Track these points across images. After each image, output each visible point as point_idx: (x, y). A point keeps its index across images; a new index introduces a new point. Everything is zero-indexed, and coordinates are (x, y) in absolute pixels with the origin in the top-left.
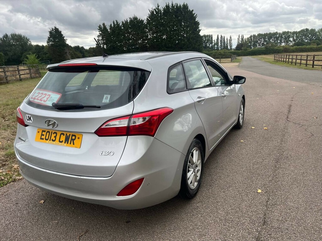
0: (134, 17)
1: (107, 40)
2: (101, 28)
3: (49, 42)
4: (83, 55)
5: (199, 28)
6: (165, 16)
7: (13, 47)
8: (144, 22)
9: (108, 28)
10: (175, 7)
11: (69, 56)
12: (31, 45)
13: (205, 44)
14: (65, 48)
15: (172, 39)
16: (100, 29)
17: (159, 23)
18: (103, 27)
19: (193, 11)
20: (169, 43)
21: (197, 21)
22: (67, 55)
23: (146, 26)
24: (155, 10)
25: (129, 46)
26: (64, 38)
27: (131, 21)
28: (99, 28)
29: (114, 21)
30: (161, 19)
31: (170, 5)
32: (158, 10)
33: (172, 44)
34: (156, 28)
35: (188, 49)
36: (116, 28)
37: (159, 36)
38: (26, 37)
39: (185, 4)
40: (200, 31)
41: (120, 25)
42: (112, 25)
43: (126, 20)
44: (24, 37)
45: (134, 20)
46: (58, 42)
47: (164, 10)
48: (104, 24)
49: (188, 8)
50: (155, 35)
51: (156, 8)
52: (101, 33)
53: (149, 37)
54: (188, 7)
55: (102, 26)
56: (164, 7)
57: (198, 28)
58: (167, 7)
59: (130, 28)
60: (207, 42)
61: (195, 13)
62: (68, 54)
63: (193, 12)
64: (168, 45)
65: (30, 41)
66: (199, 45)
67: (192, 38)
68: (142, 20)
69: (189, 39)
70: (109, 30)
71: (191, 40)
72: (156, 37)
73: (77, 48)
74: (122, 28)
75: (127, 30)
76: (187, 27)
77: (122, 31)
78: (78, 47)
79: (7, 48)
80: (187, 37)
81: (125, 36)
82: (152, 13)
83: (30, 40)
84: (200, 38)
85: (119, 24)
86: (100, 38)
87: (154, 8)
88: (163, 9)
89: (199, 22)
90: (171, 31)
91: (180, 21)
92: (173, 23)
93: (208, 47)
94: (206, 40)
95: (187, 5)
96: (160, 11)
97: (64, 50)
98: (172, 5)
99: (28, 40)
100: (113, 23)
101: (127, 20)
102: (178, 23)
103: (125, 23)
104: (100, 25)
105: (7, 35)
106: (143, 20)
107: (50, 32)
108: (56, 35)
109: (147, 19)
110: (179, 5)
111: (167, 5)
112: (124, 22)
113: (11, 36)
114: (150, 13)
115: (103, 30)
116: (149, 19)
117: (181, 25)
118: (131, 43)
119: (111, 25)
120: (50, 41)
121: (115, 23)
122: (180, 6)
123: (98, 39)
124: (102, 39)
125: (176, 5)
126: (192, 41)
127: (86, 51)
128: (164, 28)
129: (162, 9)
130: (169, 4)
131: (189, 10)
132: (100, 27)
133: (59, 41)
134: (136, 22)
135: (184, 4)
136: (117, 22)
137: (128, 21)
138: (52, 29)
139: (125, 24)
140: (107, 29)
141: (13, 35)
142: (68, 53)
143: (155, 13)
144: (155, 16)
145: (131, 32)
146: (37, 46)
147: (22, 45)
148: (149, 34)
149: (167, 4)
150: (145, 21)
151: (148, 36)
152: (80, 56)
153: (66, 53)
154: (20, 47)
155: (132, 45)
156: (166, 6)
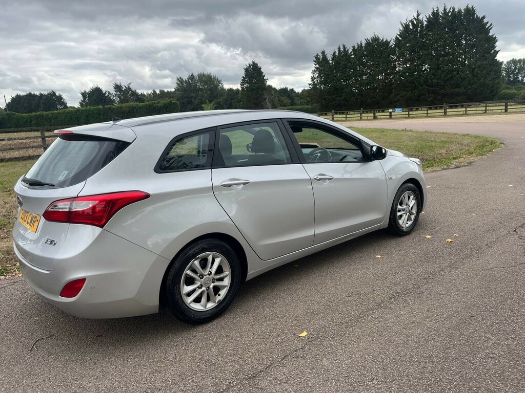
0: (374, 38)
1: (327, 77)
2: (319, 59)
3: (243, 85)
4: (291, 102)
5: (496, 49)
6: (430, 31)
7: (200, 92)
8: (391, 44)
9: (329, 57)
10: (450, 14)
11: (269, 105)
12: (223, 89)
13: (514, 76)
14: (265, 92)
15: (439, 71)
16: (317, 60)
17: (417, 43)
18: (321, 57)
19: (484, 17)
20: (433, 77)
21: (493, 35)
22: (266, 103)
23: (393, 52)
24: (412, 22)
25: (361, 86)
26: (265, 78)
27: (368, 44)
28: (315, 60)
29: (339, 47)
30: (422, 36)
31: (441, 11)
32: (417, 23)
33: (438, 79)
34: (411, 53)
35: (470, 86)
36: (342, 58)
37: (415, 66)
38: (216, 78)
39: (470, 6)
40: (496, 52)
41: (350, 52)
42: (337, 54)
43: (359, 44)
44: (214, 78)
45: (373, 43)
46: (255, 83)
47: (429, 20)
48: (323, 53)
49: (474, 13)
50: (408, 65)
51: (415, 18)
52: (318, 66)
53: (397, 69)
54: (474, 11)
55: (320, 55)
56: (429, 16)
57: (494, 47)
58: (435, 14)
59: (366, 56)
60: (518, 73)
61: (488, 22)
62: (267, 101)
63: (485, 21)
64: (430, 81)
65: (221, 84)
66: (494, 79)
67: (479, 67)
68: (386, 41)
69: (474, 69)
70: (331, 62)
71: (476, 70)
72: (409, 69)
73: (284, 91)
74: (353, 56)
75: (360, 59)
76: (473, 46)
77: (350, 62)
78: (286, 89)
79: (192, 94)
80: (469, 66)
81: (355, 70)
82: (406, 27)
83: (222, 82)
84: (497, 66)
85: (348, 50)
86: (316, 75)
87: (411, 18)
88: (427, 19)
89: (495, 38)
90: (439, 56)
91: (458, 39)
92: (445, 42)
93: (519, 81)
94: (516, 69)
95: (473, 8)
96: (422, 22)
97: (263, 95)
98: (445, 10)
99: (219, 82)
100: (338, 49)
101: (361, 43)
102: (454, 41)
103: (358, 47)
104: (317, 54)
105: (193, 76)
106: (389, 40)
107: (247, 70)
108: (254, 74)
109: (397, 38)
110: (456, 10)
111: (434, 11)
112: (356, 47)
113: (198, 76)
114: (401, 28)
115: (321, 61)
116: (400, 39)
117: (459, 45)
118: (365, 80)
119: (335, 53)
120: (245, 83)
121: (342, 49)
122: (460, 11)
123: (312, 76)
124: (320, 76)
125: (451, 11)
126: (479, 72)
127: (298, 95)
128: (425, 52)
129: (425, 19)
130: (438, 10)
131: (477, 16)
132: (317, 58)
133: (257, 82)
134: (376, 45)
135: (467, 7)
136: (344, 47)
137: (363, 45)
138: (249, 64)
139: (358, 50)
140: (328, 59)
141: (201, 75)
142: (268, 99)
143: (411, 27)
144: (410, 33)
145: (367, 62)
146: (231, 90)
147: (211, 90)
148: (398, 64)
149: (435, 9)
150: (392, 42)
151: (395, 68)
152: (288, 103)
153: (265, 99)
154: (209, 92)
155: (368, 84)
156: (433, 13)
